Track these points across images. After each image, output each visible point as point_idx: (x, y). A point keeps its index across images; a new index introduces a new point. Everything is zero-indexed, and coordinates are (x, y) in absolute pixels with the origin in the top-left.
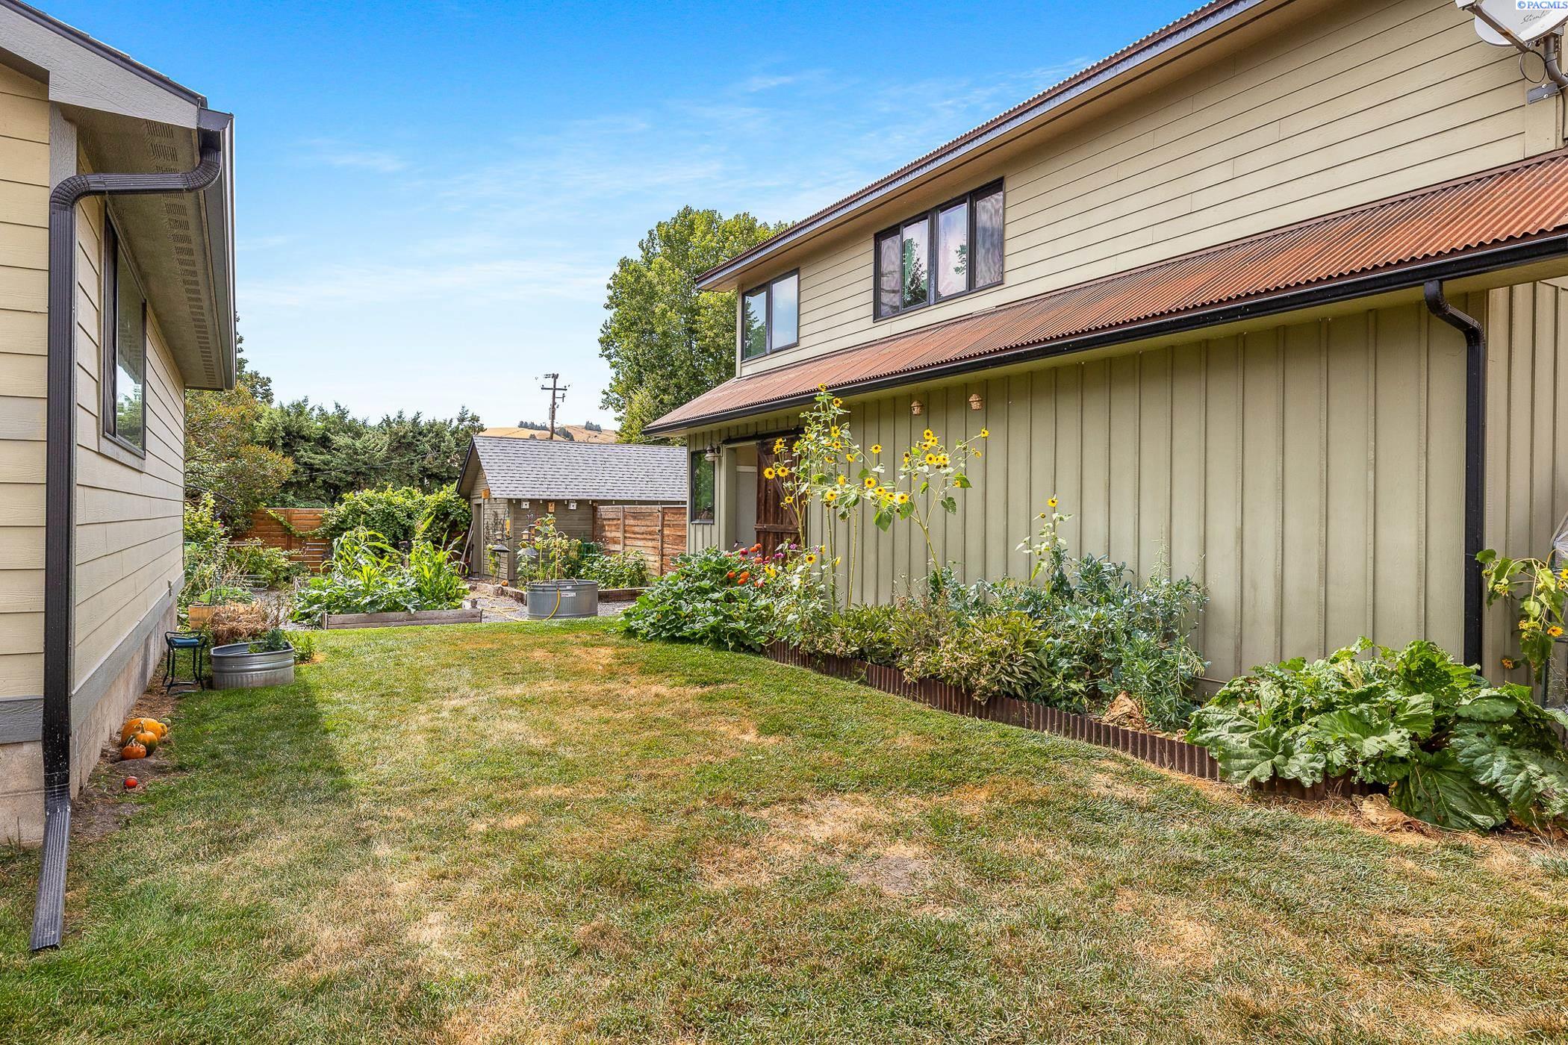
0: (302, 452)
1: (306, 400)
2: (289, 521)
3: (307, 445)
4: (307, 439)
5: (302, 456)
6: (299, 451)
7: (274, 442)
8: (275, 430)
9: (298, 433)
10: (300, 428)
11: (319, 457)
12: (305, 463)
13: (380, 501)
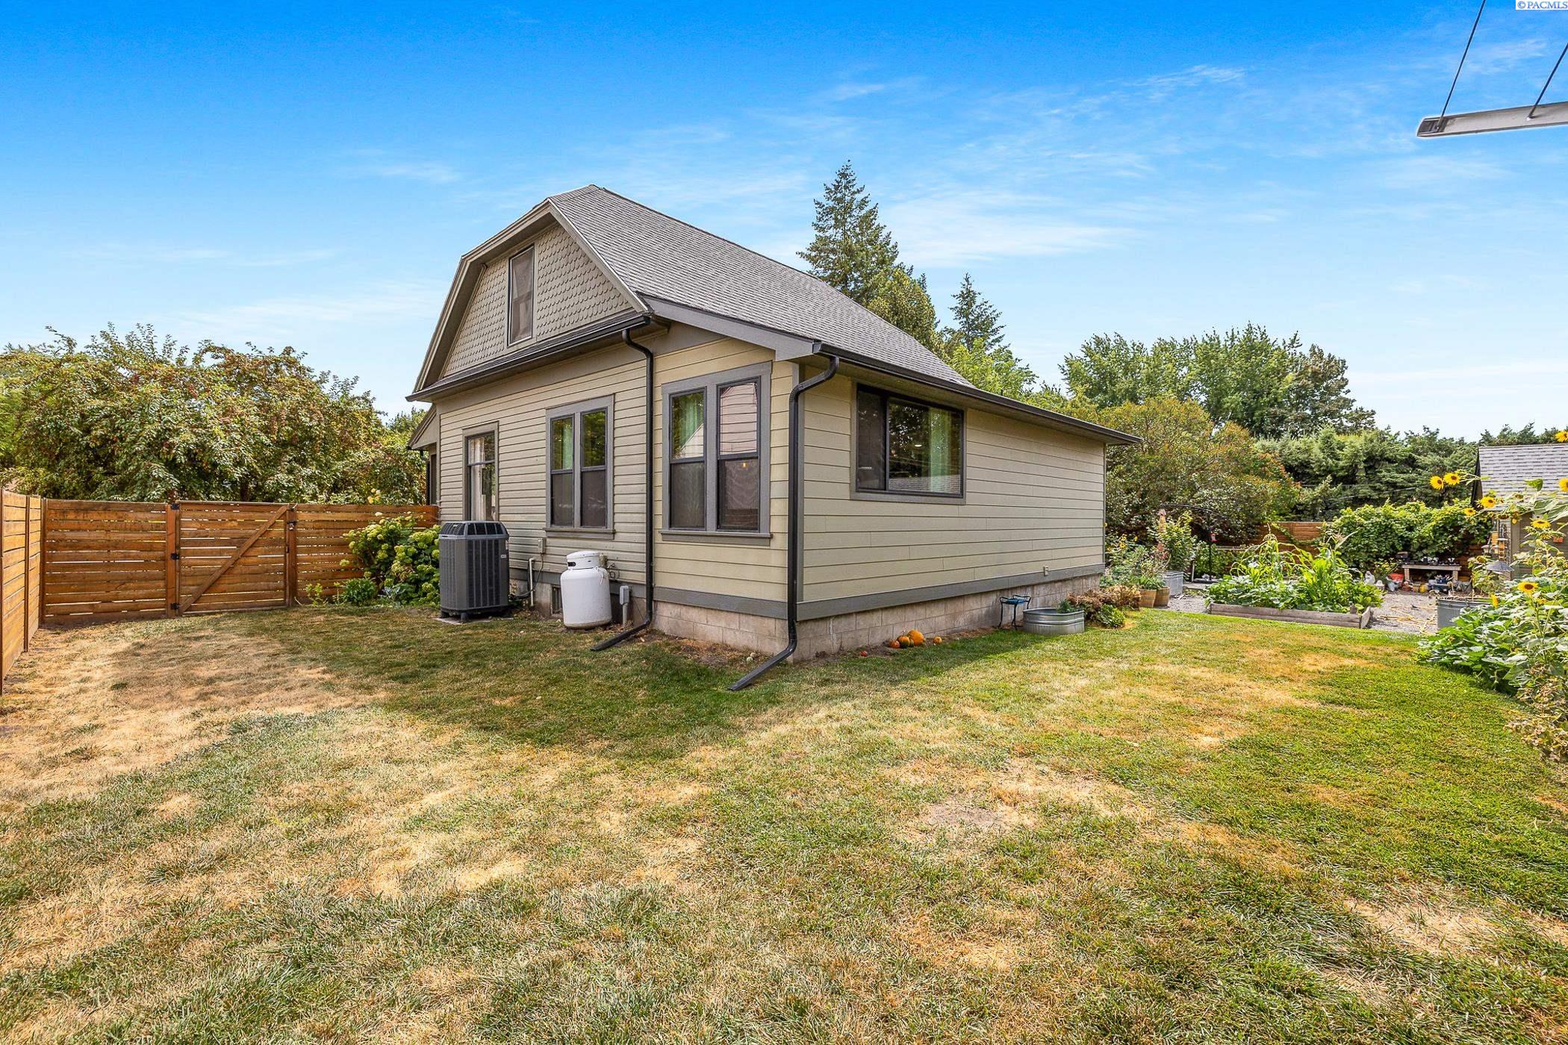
0: (1384, 473)
1: (1389, 428)
2: (1291, 532)
3: (1390, 466)
4: (1390, 461)
5: (1384, 476)
6: (1381, 472)
7: (1356, 465)
8: (1356, 456)
9: (1381, 456)
10: (1383, 452)
11: (1402, 476)
12: (1387, 482)
13: (1378, 516)
